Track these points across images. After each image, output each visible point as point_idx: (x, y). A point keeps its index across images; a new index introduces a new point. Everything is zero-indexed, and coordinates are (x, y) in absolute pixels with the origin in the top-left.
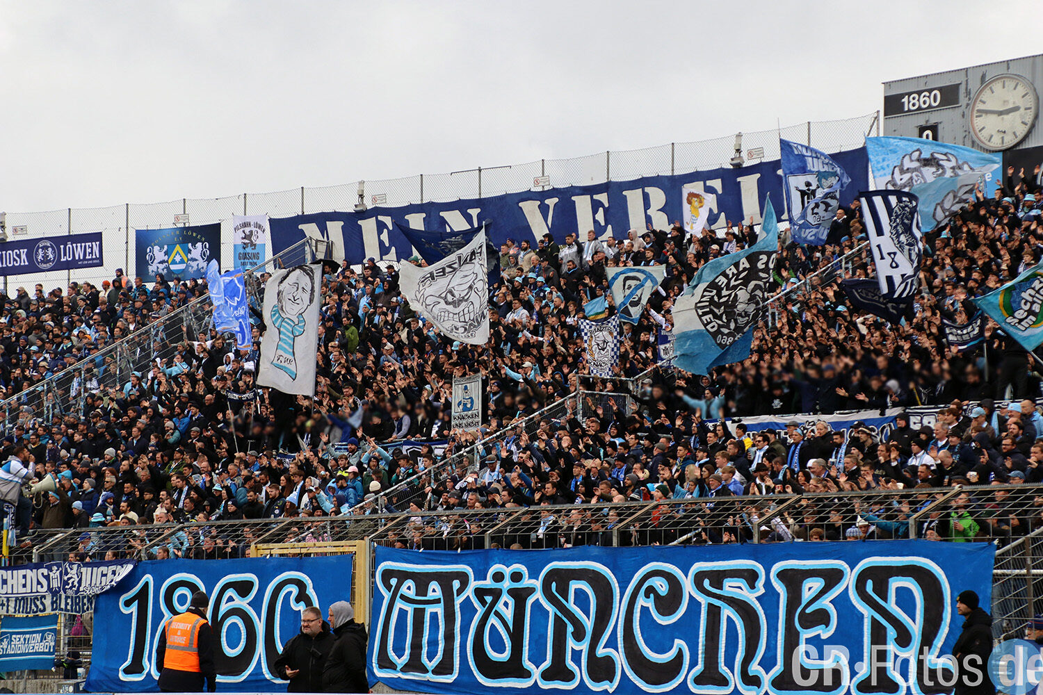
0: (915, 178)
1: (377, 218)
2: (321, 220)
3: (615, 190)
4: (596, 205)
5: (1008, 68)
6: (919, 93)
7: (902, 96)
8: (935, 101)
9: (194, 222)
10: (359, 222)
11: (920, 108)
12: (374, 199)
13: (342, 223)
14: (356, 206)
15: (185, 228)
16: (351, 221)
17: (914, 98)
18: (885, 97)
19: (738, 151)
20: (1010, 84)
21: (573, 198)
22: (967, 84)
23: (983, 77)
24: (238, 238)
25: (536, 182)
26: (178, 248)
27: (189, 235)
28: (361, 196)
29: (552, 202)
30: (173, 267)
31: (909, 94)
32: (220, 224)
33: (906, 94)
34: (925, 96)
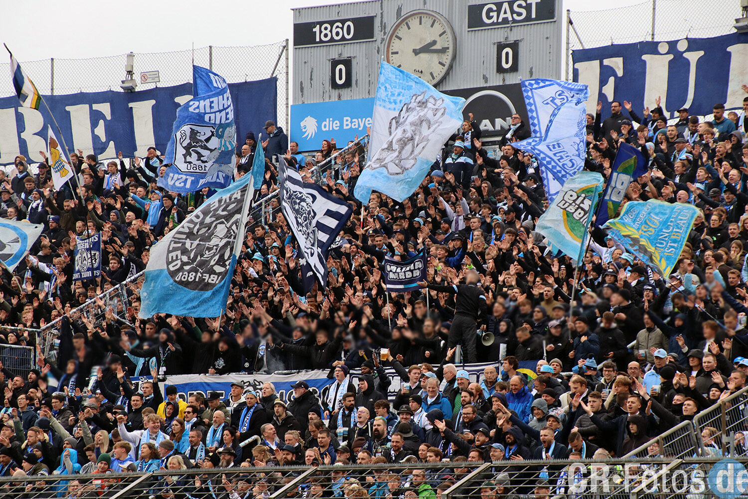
5: (425, 3)
6: (331, 23)
7: (314, 25)
8: (348, 33)
11: (332, 40)
17: (326, 29)
18: (295, 25)
19: (130, 73)
20: (427, 21)
22: (382, 17)
23: (399, 10)
31: (321, 24)
33: (318, 23)
34: (337, 27)
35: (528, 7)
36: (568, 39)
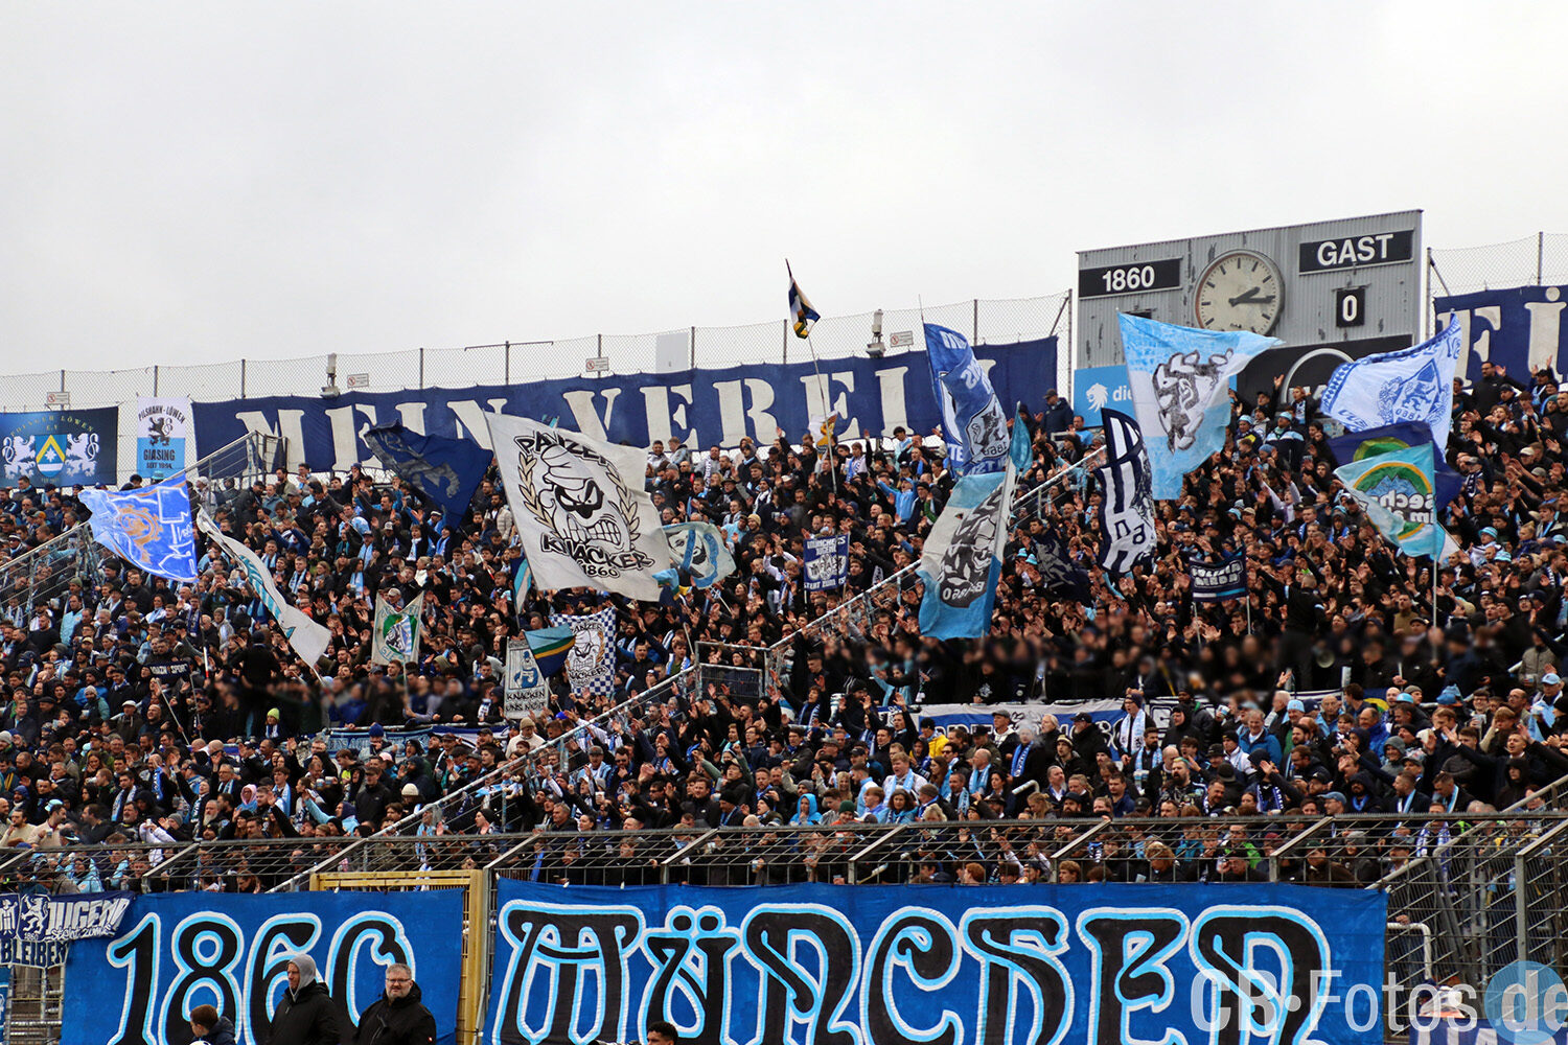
0: (1182, 386)
1: (354, 408)
2: (271, 407)
3: (703, 381)
4: (674, 401)
5: (1245, 242)
6: (1126, 268)
7: (1104, 271)
8: (1147, 281)
9: (79, 403)
10: (328, 412)
11: (1127, 289)
12: (351, 380)
13: (302, 413)
14: (324, 389)
15: (63, 412)
16: (316, 412)
17: (1119, 275)
18: (1081, 273)
19: (878, 334)
20: (1247, 264)
21: (642, 390)
22: (1190, 260)
23: (1212, 252)
24: (144, 430)
25: (590, 365)
26: (51, 440)
27: (68, 423)
28: (332, 376)
29: (611, 394)
30: (43, 468)
31: (1113, 269)
32: (116, 409)
33: (1109, 269)
34: (1134, 273)
35: (1377, 246)
36: (1428, 283)
